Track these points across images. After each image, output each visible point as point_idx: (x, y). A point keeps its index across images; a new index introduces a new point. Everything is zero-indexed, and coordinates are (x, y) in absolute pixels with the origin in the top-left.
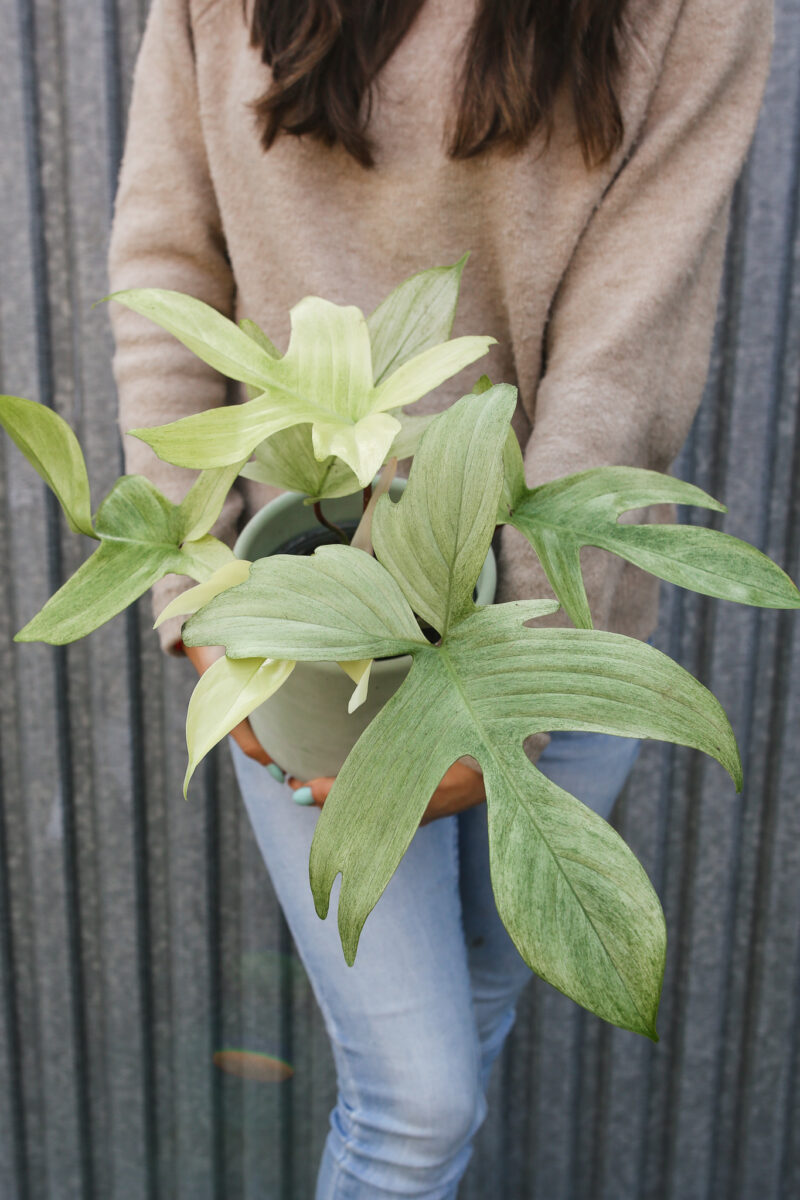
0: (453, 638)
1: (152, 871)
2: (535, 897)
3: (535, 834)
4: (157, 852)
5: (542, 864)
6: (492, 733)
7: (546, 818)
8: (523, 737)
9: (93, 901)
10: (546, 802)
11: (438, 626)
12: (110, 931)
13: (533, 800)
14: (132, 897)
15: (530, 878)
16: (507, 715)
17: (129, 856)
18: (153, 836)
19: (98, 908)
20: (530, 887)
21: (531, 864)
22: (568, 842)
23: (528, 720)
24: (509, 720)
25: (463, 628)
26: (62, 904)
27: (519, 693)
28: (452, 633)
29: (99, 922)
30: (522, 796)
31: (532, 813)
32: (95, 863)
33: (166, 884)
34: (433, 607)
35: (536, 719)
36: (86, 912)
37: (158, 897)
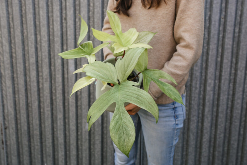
0: (122, 84)
1: (104, 135)
2: (116, 127)
3: (120, 118)
4: (105, 132)
5: (119, 123)
6: (120, 100)
7: (123, 116)
8: (125, 102)
9: (93, 141)
10: (124, 113)
11: (120, 81)
12: (96, 146)
13: (122, 112)
14: (100, 140)
15: (116, 124)
16: (124, 98)
17: (100, 133)
18: (104, 129)
19: (94, 142)
20: (116, 126)
21: (117, 122)
22: (125, 121)
23: (126, 100)
24: (124, 99)
25: (124, 83)
26: (88, 141)
27: (127, 95)
28: (122, 83)
29: (94, 144)
30: (121, 111)
31: (121, 114)
32: (94, 134)
33: (106, 138)
34: (121, 78)
35: (128, 100)
36: (92, 143)
37: (105, 140)
